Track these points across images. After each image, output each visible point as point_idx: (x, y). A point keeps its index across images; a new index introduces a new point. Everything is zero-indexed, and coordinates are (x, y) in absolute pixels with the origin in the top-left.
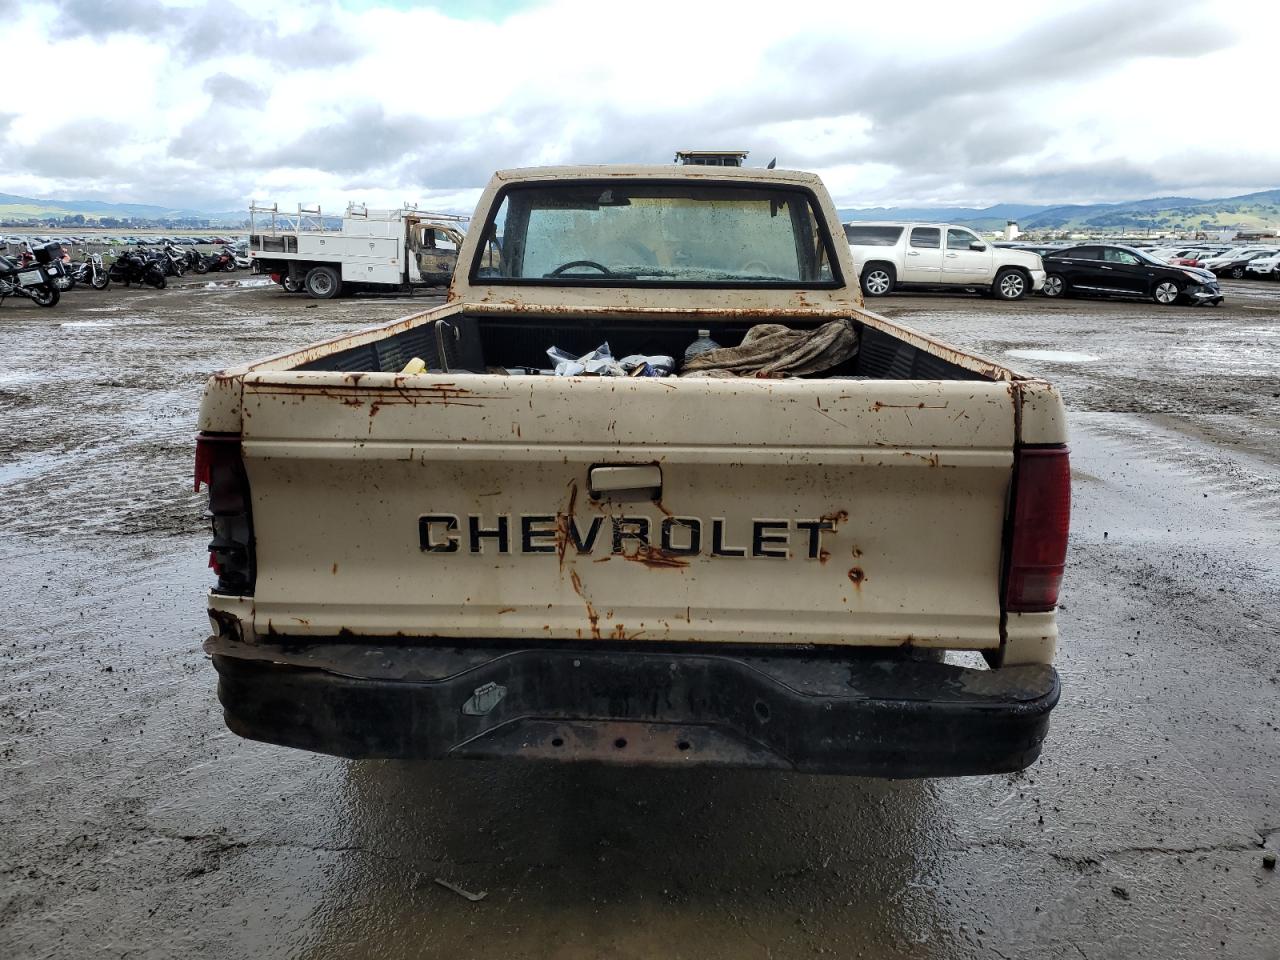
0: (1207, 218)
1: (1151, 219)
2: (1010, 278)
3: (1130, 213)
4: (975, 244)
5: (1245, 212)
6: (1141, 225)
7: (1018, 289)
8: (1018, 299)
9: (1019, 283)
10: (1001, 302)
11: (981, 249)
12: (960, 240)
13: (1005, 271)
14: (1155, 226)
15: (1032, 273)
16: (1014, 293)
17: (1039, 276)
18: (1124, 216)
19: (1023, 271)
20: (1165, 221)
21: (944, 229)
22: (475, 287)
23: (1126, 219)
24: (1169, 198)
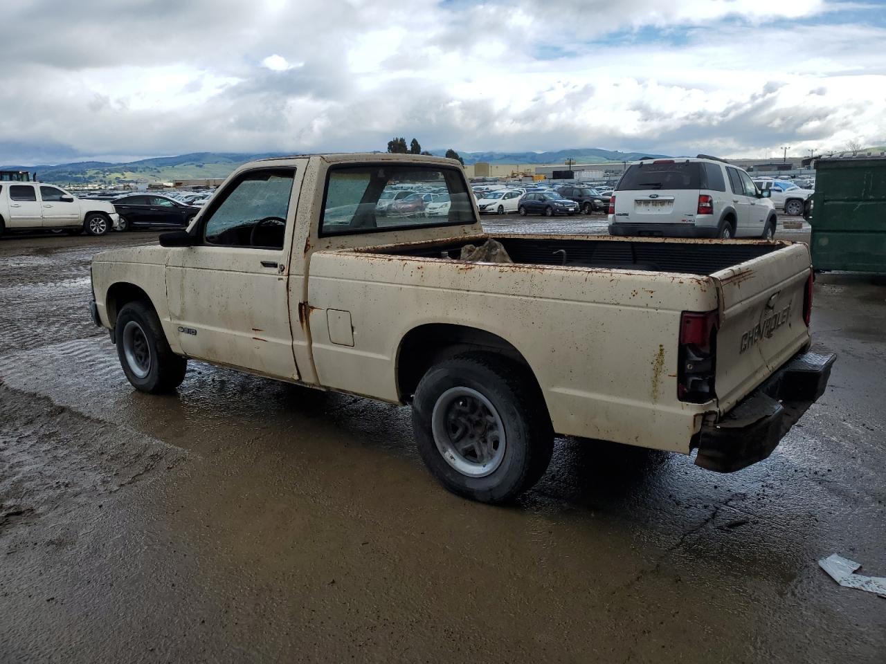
0: (118, 175)
1: (82, 176)
2: (96, 220)
3: (66, 172)
4: (64, 197)
5: (141, 172)
6: (77, 180)
7: (103, 227)
8: (104, 234)
9: (102, 223)
10: (92, 238)
11: (70, 200)
12: (49, 194)
13: (90, 215)
14: (87, 181)
15: (110, 215)
16: (100, 231)
17: (115, 217)
18: (63, 174)
19: (104, 215)
20: (91, 177)
21: (37, 186)
22: (322, 239)
23: (64, 176)
24: (90, 162)
